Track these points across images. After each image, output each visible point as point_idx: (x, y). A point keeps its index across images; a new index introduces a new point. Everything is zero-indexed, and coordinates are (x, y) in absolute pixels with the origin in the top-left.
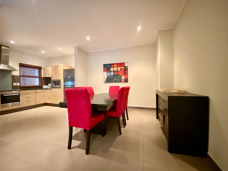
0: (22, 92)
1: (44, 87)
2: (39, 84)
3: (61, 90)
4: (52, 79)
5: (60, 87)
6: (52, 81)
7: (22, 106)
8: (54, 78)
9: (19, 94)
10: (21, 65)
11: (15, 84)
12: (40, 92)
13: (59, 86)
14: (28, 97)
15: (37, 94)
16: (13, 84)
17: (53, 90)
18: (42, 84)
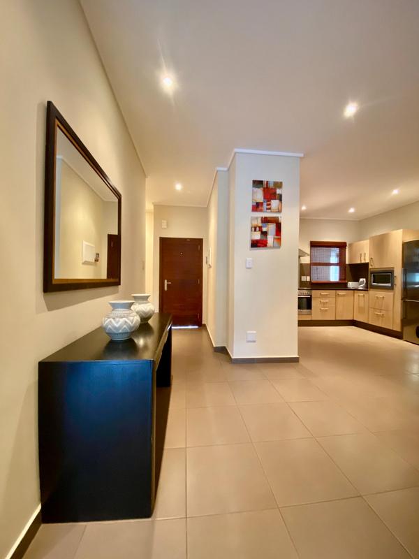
0: (315, 293)
1: (351, 285)
2: (340, 279)
3: (394, 295)
4: (370, 267)
5: (392, 288)
6: (371, 273)
7: (314, 318)
8: (375, 266)
9: (311, 296)
10: (314, 245)
11: (304, 278)
12: (344, 296)
13: (389, 285)
14: (324, 303)
15: (340, 299)
16: (300, 278)
17: (372, 292)
18: (345, 280)
